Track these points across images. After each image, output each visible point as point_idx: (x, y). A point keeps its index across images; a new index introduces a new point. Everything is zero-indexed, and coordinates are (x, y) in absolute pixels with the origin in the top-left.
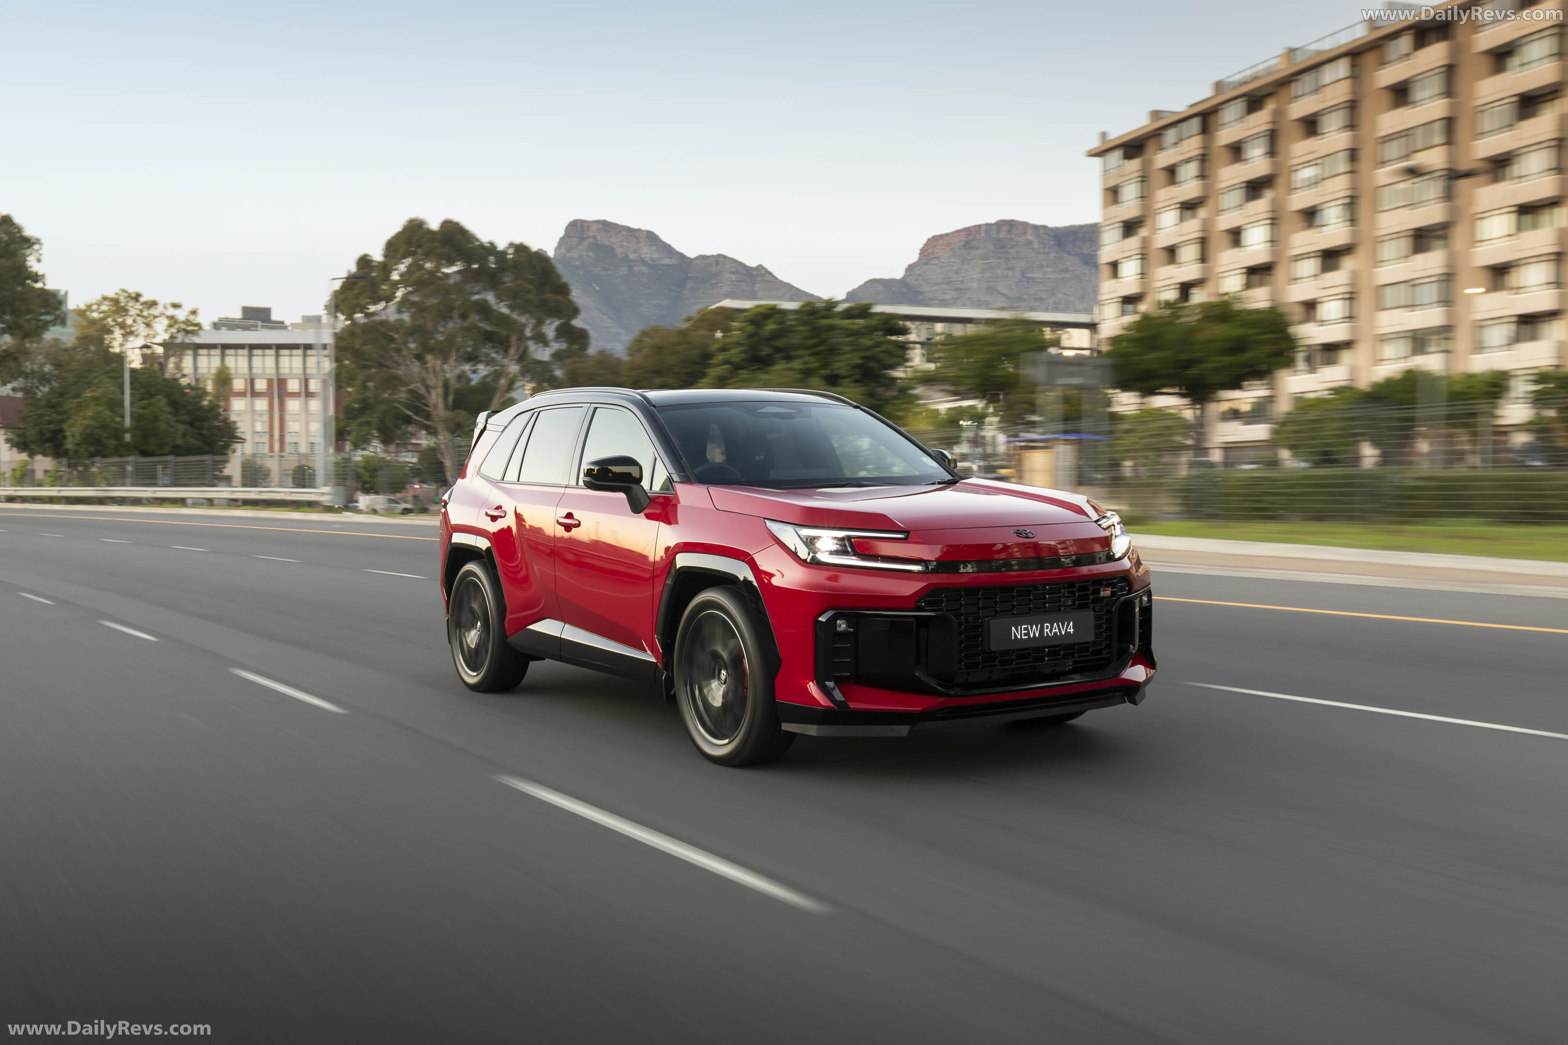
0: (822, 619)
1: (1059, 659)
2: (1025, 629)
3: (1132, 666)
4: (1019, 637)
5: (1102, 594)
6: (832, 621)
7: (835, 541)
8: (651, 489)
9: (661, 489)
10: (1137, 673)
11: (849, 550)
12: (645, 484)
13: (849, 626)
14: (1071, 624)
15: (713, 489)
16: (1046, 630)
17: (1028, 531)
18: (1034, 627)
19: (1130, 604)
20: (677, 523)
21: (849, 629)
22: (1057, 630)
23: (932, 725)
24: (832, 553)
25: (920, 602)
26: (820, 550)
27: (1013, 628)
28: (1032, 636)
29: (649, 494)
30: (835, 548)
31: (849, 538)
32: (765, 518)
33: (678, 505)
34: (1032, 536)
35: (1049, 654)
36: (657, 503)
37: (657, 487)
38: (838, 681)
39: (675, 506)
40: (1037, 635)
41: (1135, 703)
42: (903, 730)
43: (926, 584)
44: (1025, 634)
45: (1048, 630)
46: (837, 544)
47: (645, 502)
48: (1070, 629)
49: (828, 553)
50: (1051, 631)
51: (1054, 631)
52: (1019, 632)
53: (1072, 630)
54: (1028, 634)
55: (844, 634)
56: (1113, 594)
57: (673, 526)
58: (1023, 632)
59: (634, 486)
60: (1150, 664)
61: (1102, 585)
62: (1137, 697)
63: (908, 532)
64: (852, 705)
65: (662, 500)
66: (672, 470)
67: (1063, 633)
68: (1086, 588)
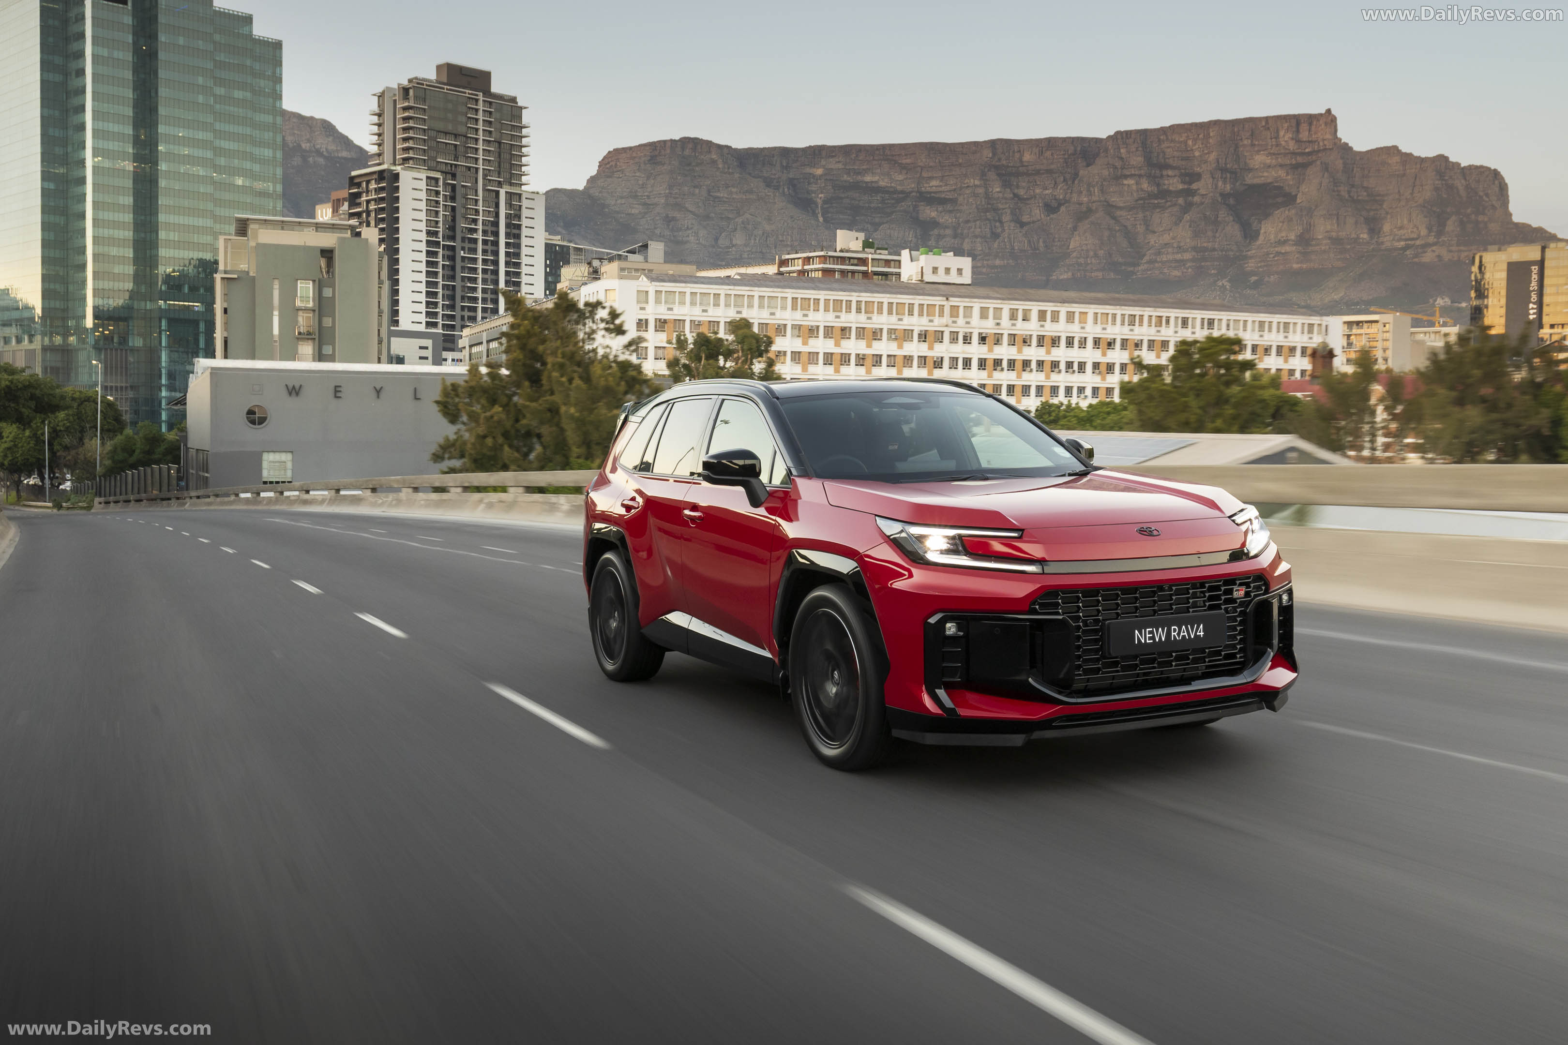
0: (932, 620)
1: (1188, 664)
2: (1150, 632)
3: (1271, 668)
4: (1143, 641)
5: (1236, 594)
6: (942, 623)
7: (946, 540)
8: (770, 482)
9: (781, 483)
10: (1279, 677)
11: (961, 548)
12: (764, 478)
13: (959, 629)
14: (1201, 626)
15: (830, 485)
16: (1173, 634)
17: (1153, 528)
18: (1160, 629)
19: (1266, 606)
20: (798, 519)
21: (959, 633)
22: (1186, 634)
23: (1049, 734)
24: (942, 552)
25: (1035, 605)
26: (929, 549)
27: (1136, 632)
28: (1157, 640)
29: (768, 489)
30: (945, 546)
31: (960, 537)
32: (876, 515)
33: (799, 501)
34: (1158, 533)
35: (1177, 658)
36: (774, 497)
37: (777, 480)
38: (948, 687)
39: (795, 501)
40: (1163, 639)
41: (1273, 709)
42: (1018, 740)
43: (1039, 585)
44: (1150, 638)
45: (1175, 634)
46: (948, 543)
47: (763, 497)
48: (1200, 632)
49: (939, 552)
50: (1179, 634)
51: (1182, 634)
52: (1143, 637)
53: (1202, 633)
54: (1153, 638)
55: (953, 638)
56: (1247, 594)
57: (795, 523)
58: (1148, 636)
59: (753, 480)
60: (1292, 666)
61: (1235, 584)
62: (1276, 703)
63: (1022, 530)
64: (963, 712)
65: (782, 495)
66: (790, 464)
67: (1192, 637)
68: (1217, 588)
